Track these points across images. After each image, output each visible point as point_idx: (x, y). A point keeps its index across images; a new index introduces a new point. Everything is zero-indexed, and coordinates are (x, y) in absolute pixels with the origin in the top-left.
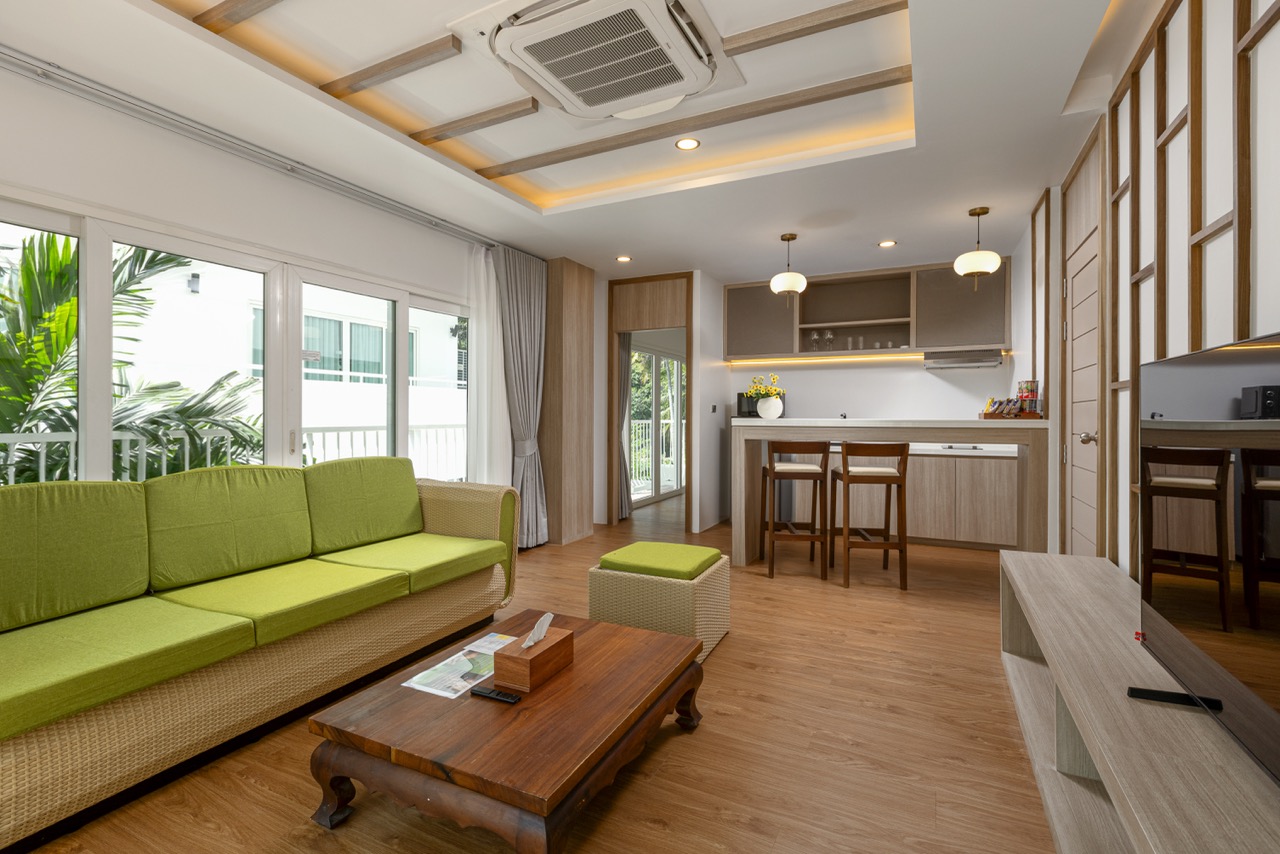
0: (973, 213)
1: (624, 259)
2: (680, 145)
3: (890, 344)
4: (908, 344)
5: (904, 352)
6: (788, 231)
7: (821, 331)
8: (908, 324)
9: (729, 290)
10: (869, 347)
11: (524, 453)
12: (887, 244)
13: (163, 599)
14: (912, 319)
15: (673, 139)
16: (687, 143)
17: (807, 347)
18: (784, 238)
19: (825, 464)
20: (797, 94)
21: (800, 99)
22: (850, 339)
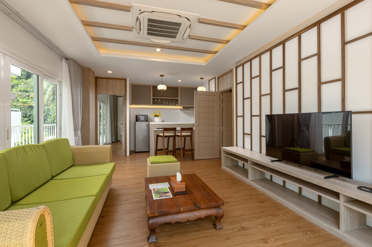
0: (201, 78)
1: (110, 72)
2: (156, 50)
3: (173, 104)
4: (178, 104)
5: (177, 106)
6: (162, 74)
7: (158, 99)
8: (177, 100)
9: (132, 85)
10: (169, 104)
11: (78, 135)
12: (179, 81)
13: (19, 205)
14: (179, 98)
15: (155, 48)
16: (158, 50)
17: (154, 103)
18: (161, 76)
19: (175, 133)
20: (192, 49)
21: (193, 50)
22: (164, 102)
